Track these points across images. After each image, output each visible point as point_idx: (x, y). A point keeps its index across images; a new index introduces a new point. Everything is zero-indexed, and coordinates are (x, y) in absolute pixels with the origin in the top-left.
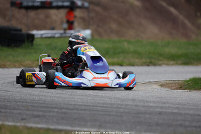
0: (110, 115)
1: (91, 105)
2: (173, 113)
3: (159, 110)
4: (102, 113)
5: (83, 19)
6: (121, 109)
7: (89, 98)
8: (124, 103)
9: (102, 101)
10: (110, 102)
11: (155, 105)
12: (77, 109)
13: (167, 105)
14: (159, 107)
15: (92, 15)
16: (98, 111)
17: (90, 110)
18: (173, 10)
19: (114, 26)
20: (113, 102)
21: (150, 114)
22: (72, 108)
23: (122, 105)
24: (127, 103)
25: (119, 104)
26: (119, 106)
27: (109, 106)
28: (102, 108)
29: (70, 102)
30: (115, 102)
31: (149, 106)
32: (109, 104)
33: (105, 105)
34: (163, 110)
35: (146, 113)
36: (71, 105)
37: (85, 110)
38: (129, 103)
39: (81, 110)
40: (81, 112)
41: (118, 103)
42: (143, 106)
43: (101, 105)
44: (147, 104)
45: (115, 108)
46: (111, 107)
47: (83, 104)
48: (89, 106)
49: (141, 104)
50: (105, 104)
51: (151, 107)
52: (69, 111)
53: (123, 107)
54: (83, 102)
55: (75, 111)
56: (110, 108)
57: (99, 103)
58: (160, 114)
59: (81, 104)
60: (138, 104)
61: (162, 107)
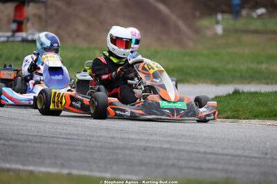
0: (76, 150)
1: (50, 135)
2: (162, 149)
3: (143, 144)
4: (65, 147)
5: (39, 17)
6: (91, 142)
7: (47, 126)
8: (95, 134)
9: (65, 131)
10: (76, 132)
11: (137, 137)
12: (31, 141)
13: (155, 138)
14: (144, 140)
15: (52, 11)
16: (59, 144)
17: (48, 143)
18: (162, 7)
19: (81, 28)
20: (80, 132)
21: (130, 149)
22: (23, 140)
23: (93, 136)
24: (99, 134)
25: (88, 135)
26: (88, 138)
27: (75, 137)
28: (65, 140)
29: (21, 132)
30: (83, 133)
31: (129, 139)
32: (75, 135)
33: (69, 137)
34: (148, 145)
35: (125, 148)
36: (22, 135)
37: (41, 142)
38: (102, 134)
39: (36, 142)
40: (36, 145)
41: (87, 133)
42: (122, 138)
43: (64, 136)
44: (126, 136)
45: (82, 140)
46: (78, 140)
47: (39, 134)
48: (47, 137)
49: (119, 135)
50: (69, 134)
51: (133, 139)
52: (20, 144)
53: (94, 139)
54: (38, 132)
55: (28, 144)
56: (76, 141)
57: (61, 133)
58: (145, 149)
59: (35, 133)
60: (116, 135)
61: (147, 140)
